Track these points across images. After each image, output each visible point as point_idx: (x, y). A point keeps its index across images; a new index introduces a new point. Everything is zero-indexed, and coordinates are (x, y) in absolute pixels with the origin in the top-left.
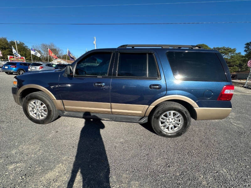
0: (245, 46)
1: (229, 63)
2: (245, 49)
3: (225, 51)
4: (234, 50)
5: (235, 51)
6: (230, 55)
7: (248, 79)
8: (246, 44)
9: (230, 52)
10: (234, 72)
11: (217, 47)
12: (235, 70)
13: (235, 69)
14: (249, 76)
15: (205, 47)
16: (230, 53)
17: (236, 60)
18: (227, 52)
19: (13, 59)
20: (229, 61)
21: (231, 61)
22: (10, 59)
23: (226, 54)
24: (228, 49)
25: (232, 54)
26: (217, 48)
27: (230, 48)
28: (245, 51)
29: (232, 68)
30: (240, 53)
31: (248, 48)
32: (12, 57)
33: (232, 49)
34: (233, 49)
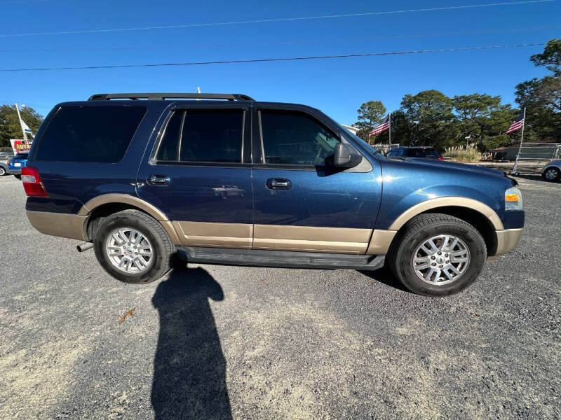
0: (516, 90)
1: (489, 127)
2: (516, 97)
3: (478, 102)
4: (497, 100)
5: (498, 102)
6: (489, 110)
7: (517, 158)
8: (517, 87)
9: (489, 104)
10: (501, 145)
11: (462, 95)
12: (501, 142)
13: (502, 140)
14: (520, 153)
15: (437, 96)
16: (489, 107)
17: (503, 120)
18: (483, 105)
19: (21, 147)
20: (488, 123)
21: (493, 122)
22: (15, 146)
23: (480, 108)
24: (485, 99)
25: (493, 109)
26: (463, 97)
27: (489, 95)
28: (517, 101)
29: (494, 137)
30: (509, 105)
31: (523, 95)
32: (19, 143)
33: (492, 97)
34: (495, 98)
